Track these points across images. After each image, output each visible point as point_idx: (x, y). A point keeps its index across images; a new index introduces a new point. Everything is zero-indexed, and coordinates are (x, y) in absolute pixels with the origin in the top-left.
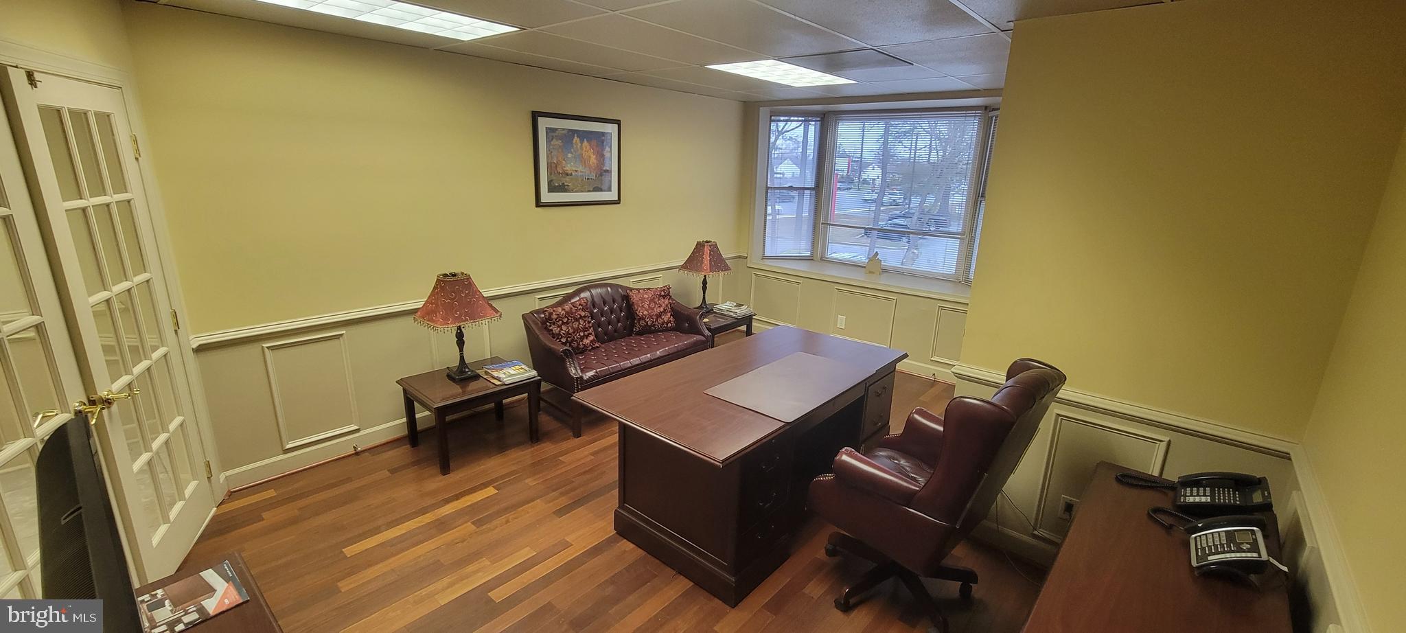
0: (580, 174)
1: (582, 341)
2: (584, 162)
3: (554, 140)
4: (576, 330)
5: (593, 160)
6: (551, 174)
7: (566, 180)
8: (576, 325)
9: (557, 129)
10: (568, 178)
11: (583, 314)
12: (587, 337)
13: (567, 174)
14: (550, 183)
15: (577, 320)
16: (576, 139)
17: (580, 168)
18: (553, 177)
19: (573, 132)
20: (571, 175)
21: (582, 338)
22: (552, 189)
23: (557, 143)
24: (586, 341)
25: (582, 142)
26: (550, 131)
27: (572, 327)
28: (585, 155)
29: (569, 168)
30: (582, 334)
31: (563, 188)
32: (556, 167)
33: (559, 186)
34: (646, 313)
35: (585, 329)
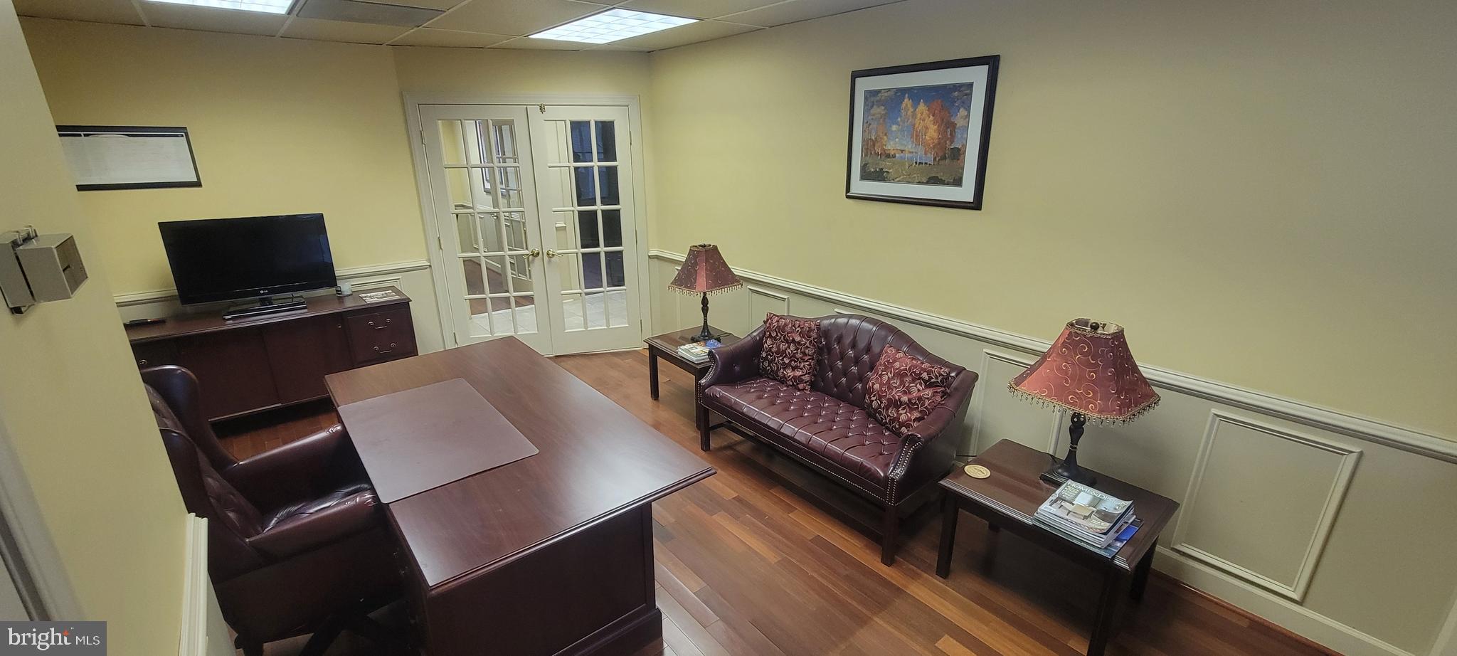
0: (907, 155)
1: (784, 369)
2: (916, 136)
3: (875, 106)
4: (782, 353)
5: (932, 132)
6: (866, 155)
7: (886, 164)
8: (784, 346)
9: (878, 92)
10: (888, 163)
11: (798, 339)
12: (794, 369)
13: (888, 156)
14: (864, 167)
15: (787, 341)
16: (907, 102)
17: (909, 147)
18: (869, 159)
19: (902, 92)
20: (894, 156)
21: (785, 366)
22: (866, 175)
23: (879, 110)
24: (790, 373)
25: (916, 105)
26: (870, 94)
27: (778, 347)
28: (919, 125)
29: (891, 146)
30: (787, 361)
31: (879, 176)
32: (874, 145)
33: (876, 171)
34: (877, 386)
35: (793, 357)
